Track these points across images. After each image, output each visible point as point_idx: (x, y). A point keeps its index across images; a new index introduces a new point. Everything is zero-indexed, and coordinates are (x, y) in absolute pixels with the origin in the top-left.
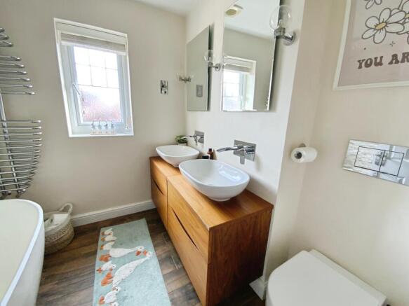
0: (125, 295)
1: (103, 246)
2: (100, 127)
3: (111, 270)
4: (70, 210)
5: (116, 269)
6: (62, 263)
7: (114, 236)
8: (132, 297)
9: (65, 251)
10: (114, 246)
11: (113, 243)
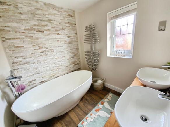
0: (96, 121)
1: (105, 99)
2: (119, 53)
3: (100, 109)
4: (104, 81)
5: (101, 110)
6: (94, 94)
7: (111, 98)
8: (97, 124)
9: (98, 92)
10: (107, 102)
11: (108, 100)
